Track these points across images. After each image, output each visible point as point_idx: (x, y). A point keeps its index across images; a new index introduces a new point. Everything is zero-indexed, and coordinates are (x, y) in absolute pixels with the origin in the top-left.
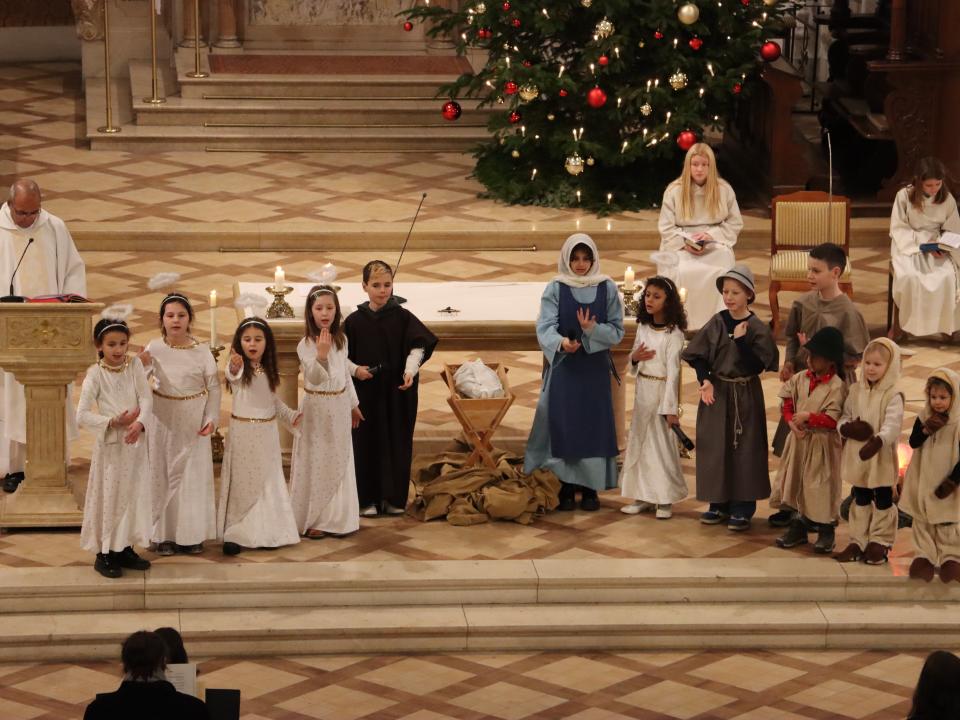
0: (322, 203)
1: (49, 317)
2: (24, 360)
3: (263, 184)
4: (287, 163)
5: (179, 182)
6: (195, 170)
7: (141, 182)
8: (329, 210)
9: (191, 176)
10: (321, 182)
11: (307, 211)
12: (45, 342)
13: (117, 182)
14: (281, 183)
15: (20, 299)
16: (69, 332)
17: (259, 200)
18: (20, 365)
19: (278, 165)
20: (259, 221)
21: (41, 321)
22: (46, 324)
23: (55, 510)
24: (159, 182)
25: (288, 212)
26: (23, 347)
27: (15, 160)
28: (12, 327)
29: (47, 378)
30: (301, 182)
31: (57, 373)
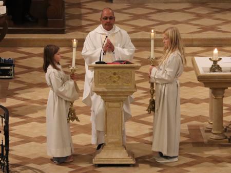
0: (220, 25)
1: (116, 71)
2: (106, 90)
3: (191, 17)
4: (201, 7)
5: (154, 17)
6: (160, 11)
7: (136, 17)
8: (223, 28)
9: (158, 14)
10: (218, 16)
11: (213, 28)
12: (114, 82)
13: (126, 17)
14: (199, 16)
15: (104, 63)
16: (124, 77)
17: (191, 24)
18: (103, 92)
19: (197, 8)
20: (191, 33)
21: (113, 72)
22: (115, 74)
23: (118, 156)
24: (145, 16)
25: (205, 29)
26: (105, 84)
27: (80, 8)
28: (101, 75)
29: (115, 98)
30: (208, 16)
31: (120, 96)
